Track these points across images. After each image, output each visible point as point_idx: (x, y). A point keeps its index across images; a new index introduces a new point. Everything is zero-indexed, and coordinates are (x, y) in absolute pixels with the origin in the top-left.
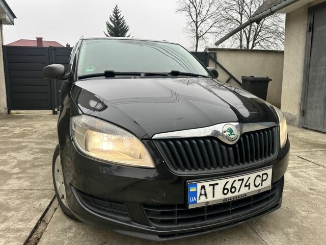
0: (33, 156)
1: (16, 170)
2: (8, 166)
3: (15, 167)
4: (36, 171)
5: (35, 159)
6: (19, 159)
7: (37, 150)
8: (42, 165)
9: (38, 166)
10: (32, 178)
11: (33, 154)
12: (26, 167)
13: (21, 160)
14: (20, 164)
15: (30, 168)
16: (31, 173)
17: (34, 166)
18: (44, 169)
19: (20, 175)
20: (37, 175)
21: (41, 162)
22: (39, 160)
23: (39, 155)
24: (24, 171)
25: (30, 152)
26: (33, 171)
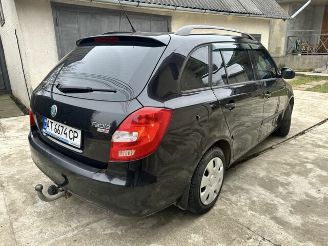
0: (290, 179)
1: (309, 166)
2: (317, 173)
3: (311, 170)
4: (292, 160)
5: (288, 174)
6: (307, 181)
7: (281, 189)
8: (285, 164)
9: (288, 164)
10: (296, 156)
11: (288, 184)
12: (299, 166)
13: (304, 178)
14: (304, 173)
15: (296, 165)
16: (296, 159)
17: (292, 166)
18: (285, 160)
19: (306, 160)
20: (291, 157)
21: (283, 168)
22: (285, 171)
23: (282, 179)
24: (302, 164)
25: (291, 189)
26: (294, 160)
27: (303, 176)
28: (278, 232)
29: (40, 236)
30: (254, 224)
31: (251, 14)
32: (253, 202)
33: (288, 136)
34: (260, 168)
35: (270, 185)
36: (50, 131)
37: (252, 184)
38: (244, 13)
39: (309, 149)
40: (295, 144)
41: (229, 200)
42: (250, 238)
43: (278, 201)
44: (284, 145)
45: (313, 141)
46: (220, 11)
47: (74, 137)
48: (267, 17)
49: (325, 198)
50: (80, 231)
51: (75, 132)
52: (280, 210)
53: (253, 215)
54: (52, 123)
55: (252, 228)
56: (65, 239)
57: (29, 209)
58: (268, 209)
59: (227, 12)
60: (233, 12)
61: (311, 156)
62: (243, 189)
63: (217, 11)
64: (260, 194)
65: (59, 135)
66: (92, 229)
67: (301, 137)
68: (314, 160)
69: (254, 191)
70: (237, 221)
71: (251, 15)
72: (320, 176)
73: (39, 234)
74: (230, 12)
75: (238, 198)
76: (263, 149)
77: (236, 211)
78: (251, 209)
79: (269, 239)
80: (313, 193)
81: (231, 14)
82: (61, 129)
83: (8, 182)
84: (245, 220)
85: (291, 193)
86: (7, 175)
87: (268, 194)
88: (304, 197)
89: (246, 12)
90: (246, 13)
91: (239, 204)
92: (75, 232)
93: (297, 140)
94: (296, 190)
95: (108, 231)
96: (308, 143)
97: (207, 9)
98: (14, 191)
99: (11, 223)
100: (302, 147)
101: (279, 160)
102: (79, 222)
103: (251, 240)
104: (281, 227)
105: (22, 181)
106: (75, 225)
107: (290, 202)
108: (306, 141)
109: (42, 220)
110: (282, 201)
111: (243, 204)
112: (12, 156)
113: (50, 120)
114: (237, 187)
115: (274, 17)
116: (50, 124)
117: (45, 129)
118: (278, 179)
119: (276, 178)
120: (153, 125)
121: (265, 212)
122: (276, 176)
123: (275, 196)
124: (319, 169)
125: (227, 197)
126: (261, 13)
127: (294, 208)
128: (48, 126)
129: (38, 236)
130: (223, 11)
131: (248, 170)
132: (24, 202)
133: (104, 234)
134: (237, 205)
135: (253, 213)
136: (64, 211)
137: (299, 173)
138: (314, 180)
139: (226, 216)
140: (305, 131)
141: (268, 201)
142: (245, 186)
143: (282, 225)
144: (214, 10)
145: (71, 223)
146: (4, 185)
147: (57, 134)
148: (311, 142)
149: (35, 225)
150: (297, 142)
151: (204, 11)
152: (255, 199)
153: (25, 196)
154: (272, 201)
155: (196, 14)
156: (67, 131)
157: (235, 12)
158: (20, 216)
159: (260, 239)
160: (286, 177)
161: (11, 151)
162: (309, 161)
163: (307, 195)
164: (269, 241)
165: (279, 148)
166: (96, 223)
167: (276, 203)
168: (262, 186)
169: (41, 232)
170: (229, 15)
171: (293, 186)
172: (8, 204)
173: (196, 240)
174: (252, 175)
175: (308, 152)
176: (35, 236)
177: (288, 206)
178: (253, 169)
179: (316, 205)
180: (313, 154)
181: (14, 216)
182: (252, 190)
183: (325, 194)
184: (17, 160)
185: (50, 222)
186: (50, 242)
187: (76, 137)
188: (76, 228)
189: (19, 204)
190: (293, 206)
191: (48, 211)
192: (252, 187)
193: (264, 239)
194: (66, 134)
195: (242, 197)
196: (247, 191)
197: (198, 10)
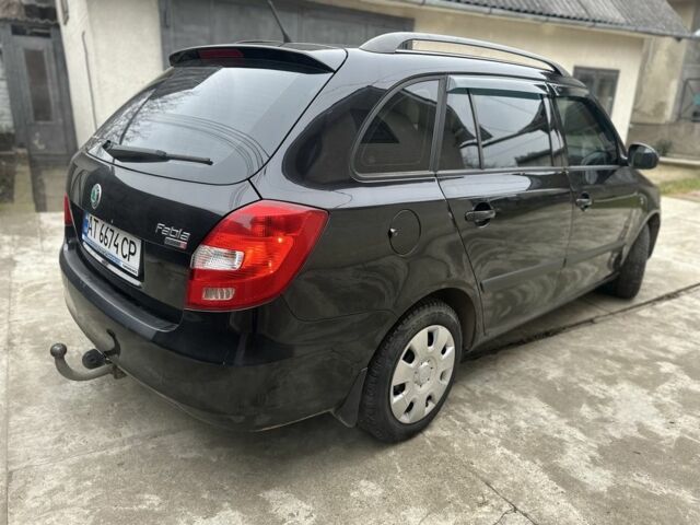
0: (612, 392)
1: (666, 368)
2: (679, 385)
3: (667, 377)
4: (631, 351)
5: (611, 381)
6: (651, 399)
7: (585, 410)
8: (611, 358)
9: (618, 359)
10: (643, 343)
11: (606, 401)
12: (643, 365)
13: (646, 391)
14: (649, 382)
15: (639, 362)
16: (641, 350)
17: (627, 363)
18: (615, 349)
19: (662, 354)
20: (633, 345)
21: (605, 366)
22: (606, 373)
23: (595, 388)
24: (652, 361)
25: (608, 411)
26: (636, 352)
27: (645, 387)
28: (552, 498)
29: (55, 447)
30: (504, 476)
31: (600, 22)
32: (516, 431)
33: (638, 300)
34: (552, 360)
35: (563, 399)
36: (92, 238)
37: (525, 394)
38: (581, 19)
39: (678, 332)
40: (649, 319)
41: (463, 420)
42: (481, 505)
43: (570, 433)
44: (623, 317)
45: (692, 315)
46: (525, 12)
47: (130, 253)
48: (636, 31)
49: (681, 440)
50: (137, 446)
51: (131, 242)
52: (570, 453)
53: (507, 458)
54: (97, 221)
55: (497, 485)
56: (101, 460)
57: (49, 393)
58: (545, 450)
59: (541, 14)
60: (555, 16)
61: (677, 347)
62: (501, 401)
63: (518, 11)
64: (535, 415)
65: (107, 248)
66: (160, 446)
67: (666, 303)
68: (682, 357)
69: (524, 407)
70: (468, 466)
71: (598, 24)
72: (684, 392)
73: (55, 443)
74: (548, 15)
75: (485, 420)
76: (573, 322)
77: (471, 445)
78: (506, 444)
79: (527, 511)
80: (657, 425)
81: (551, 19)
82: (109, 234)
83: (23, 337)
84: (485, 465)
85: (605, 421)
86: (24, 323)
87: (553, 416)
88: (634, 432)
89: (586, 17)
90: (587, 20)
91: (483, 430)
92: (126, 448)
93: (656, 310)
94: (620, 416)
95: (193, 454)
96: (679, 318)
97: (494, 7)
98: (31, 355)
99: (8, 416)
100: (663, 325)
101: (601, 348)
102: (140, 429)
103: (485, 509)
104: (560, 489)
105: (51, 339)
106: (130, 434)
107: (599, 438)
108: (677, 313)
109: (68, 416)
110: (580, 436)
111: (492, 432)
113: (94, 217)
114: (488, 395)
115: (654, 30)
116: (94, 222)
117: (86, 234)
118: (587, 388)
119: (581, 385)
120: (280, 240)
121: (534, 454)
122: (584, 381)
123: (567, 424)
124: (687, 377)
125: (461, 414)
126: (622, 20)
127: (602, 454)
128: (91, 229)
129: (50, 447)
130: (533, 13)
131: (523, 363)
132: (42, 379)
133: (182, 459)
134: (476, 432)
135: (508, 452)
136: (116, 405)
137: (638, 381)
138: (667, 399)
139: (446, 451)
140: (680, 291)
141: (550, 432)
142: (508, 395)
143: (563, 486)
144: (511, 9)
145: (123, 430)
146: (14, 341)
147: (102, 245)
148: (687, 317)
149: (52, 425)
150: (654, 315)
151: (487, 10)
152: (522, 424)
153: (48, 366)
154: (559, 432)
155: (472, 16)
156: (119, 241)
157: (561, 17)
158: (29, 404)
159: (506, 507)
160: (605, 387)
162: (671, 356)
163: (641, 428)
164: (525, 515)
165: (610, 323)
166: (171, 436)
167: (566, 437)
168: (546, 399)
169: (60, 440)
170: (547, 21)
171: (615, 405)
172: (12, 378)
173: (367, 493)
174: (530, 374)
175: (674, 338)
176: (45, 445)
177: (591, 448)
178: (536, 361)
179: (657, 453)
180: (684, 343)
181: (15, 404)
182: (520, 406)
183: (684, 431)
184: (53, 297)
185: (83, 423)
186: (70, 461)
187: (133, 254)
188: (131, 440)
189: (33, 381)
190: (601, 450)
191: (85, 400)
192: (521, 399)
193: (515, 509)
194: (116, 246)
195: (493, 417)
196: (509, 406)
197: (475, 7)
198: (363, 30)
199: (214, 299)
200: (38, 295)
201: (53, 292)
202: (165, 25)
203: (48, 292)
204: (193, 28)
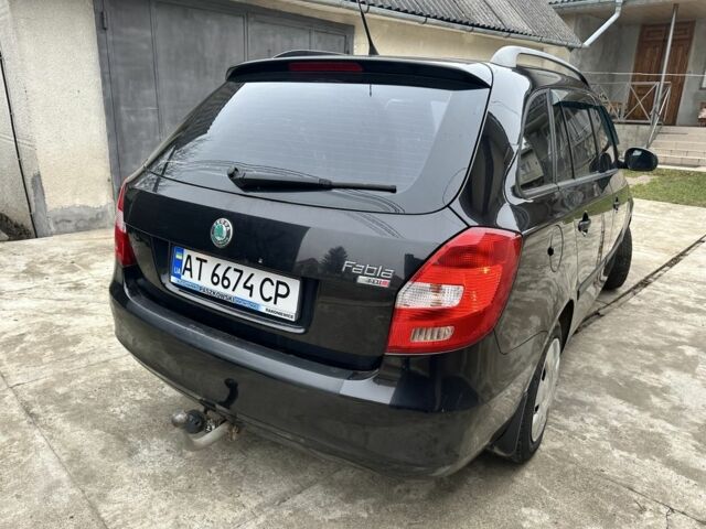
0: (665, 380)
1: (690, 351)
3: (695, 360)
4: (650, 339)
5: (656, 370)
6: (698, 382)
7: (655, 400)
8: (640, 347)
9: (648, 348)
11: (666, 390)
12: (670, 351)
13: (689, 375)
14: (686, 366)
15: (663, 348)
17: (658, 351)
18: (637, 339)
19: (677, 339)
20: (646, 332)
21: (642, 357)
22: (647, 363)
23: (648, 378)
24: (674, 346)
25: (675, 399)
26: (655, 340)
27: (685, 371)
28: (691, 492)
30: (638, 478)
31: (513, 32)
32: (614, 431)
33: (622, 290)
34: (594, 356)
35: (632, 392)
36: (195, 280)
37: (595, 392)
38: (499, 30)
39: (672, 316)
40: (641, 306)
41: (563, 428)
42: (642, 510)
43: (660, 426)
44: (620, 306)
45: (672, 298)
46: (454, 22)
47: (277, 295)
48: (541, 41)
50: (272, 516)
51: (279, 283)
52: (674, 445)
53: (628, 460)
54: (202, 261)
55: (639, 488)
57: (124, 469)
58: (652, 446)
59: (467, 24)
60: (478, 26)
61: (683, 331)
62: (582, 404)
63: (448, 20)
64: (619, 412)
65: (229, 292)
66: (296, 511)
67: (645, 291)
68: (692, 339)
69: (606, 407)
70: (600, 473)
71: (512, 35)
74: (473, 25)
75: (581, 424)
77: (588, 452)
78: (617, 446)
79: (682, 509)
81: (475, 29)
82: (233, 276)
83: (43, 404)
84: (614, 470)
85: (679, 408)
86: (32, 386)
87: (636, 412)
89: (503, 27)
90: (503, 31)
91: (588, 436)
92: (262, 519)
93: (641, 298)
94: (687, 402)
95: (337, 514)
96: (664, 304)
97: (429, 16)
98: (68, 425)
99: (93, 507)
100: (656, 311)
101: (624, 338)
102: (260, 494)
103: (648, 514)
104: (693, 482)
105: (79, 401)
106: (255, 504)
107: (685, 427)
108: (659, 299)
109: (168, 495)
110: (670, 427)
111: (596, 435)
112: (27, 338)
113: (195, 255)
114: (567, 399)
115: (554, 41)
116: (196, 264)
117: (178, 276)
118: (642, 379)
119: (635, 377)
121: (648, 452)
122: (634, 373)
123: (652, 416)
125: (556, 422)
126: (530, 31)
127: (700, 441)
128: (190, 270)
130: (460, 23)
131: (573, 362)
132: (103, 452)
133: (330, 520)
134: (584, 438)
135: (625, 454)
136: (213, 470)
137: (677, 366)
139: (571, 462)
140: (647, 278)
141: (644, 428)
142: (589, 398)
143: (692, 478)
144: (442, 19)
145: (242, 498)
146: (33, 410)
147: (219, 288)
148: (670, 301)
149: (156, 509)
150: (642, 302)
151: (423, 19)
152: (615, 423)
153: (100, 436)
154: (652, 426)
155: (405, 24)
156: (256, 282)
157: (483, 27)
158: (109, 487)
159: (664, 510)
160: (654, 375)
161: (18, 328)
162: (683, 340)
164: (683, 513)
165: (614, 314)
166: (299, 496)
167: (660, 430)
168: (618, 395)
170: (472, 31)
171: (676, 393)
172: (64, 458)
173: (536, 521)
174: (586, 371)
175: (673, 323)
177: (687, 437)
178: (584, 360)
180: (683, 326)
181: (91, 489)
182: (602, 405)
184: (45, 349)
185: (191, 499)
187: (284, 296)
188: (260, 508)
189: (93, 456)
190: (695, 436)
191: (174, 471)
192: (598, 399)
193: (672, 510)
194: (250, 288)
195: (587, 421)
196: (593, 408)
197: (413, 16)
198: (307, 37)
199: (422, 339)
200: (24, 350)
201: (40, 343)
202: (102, 27)
203: (34, 344)
204: (133, 31)
